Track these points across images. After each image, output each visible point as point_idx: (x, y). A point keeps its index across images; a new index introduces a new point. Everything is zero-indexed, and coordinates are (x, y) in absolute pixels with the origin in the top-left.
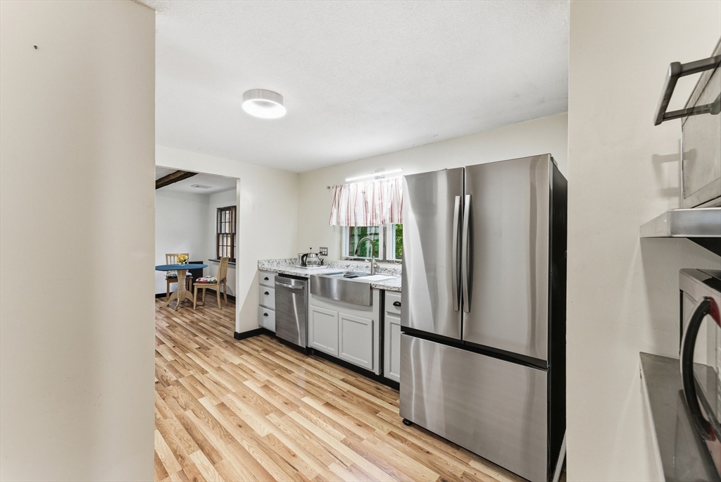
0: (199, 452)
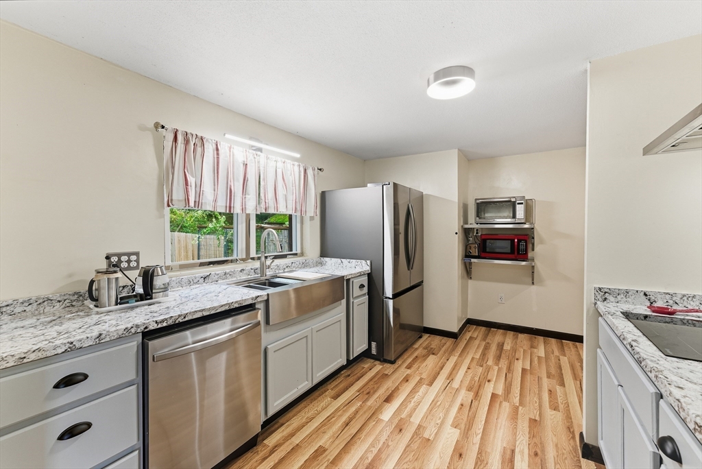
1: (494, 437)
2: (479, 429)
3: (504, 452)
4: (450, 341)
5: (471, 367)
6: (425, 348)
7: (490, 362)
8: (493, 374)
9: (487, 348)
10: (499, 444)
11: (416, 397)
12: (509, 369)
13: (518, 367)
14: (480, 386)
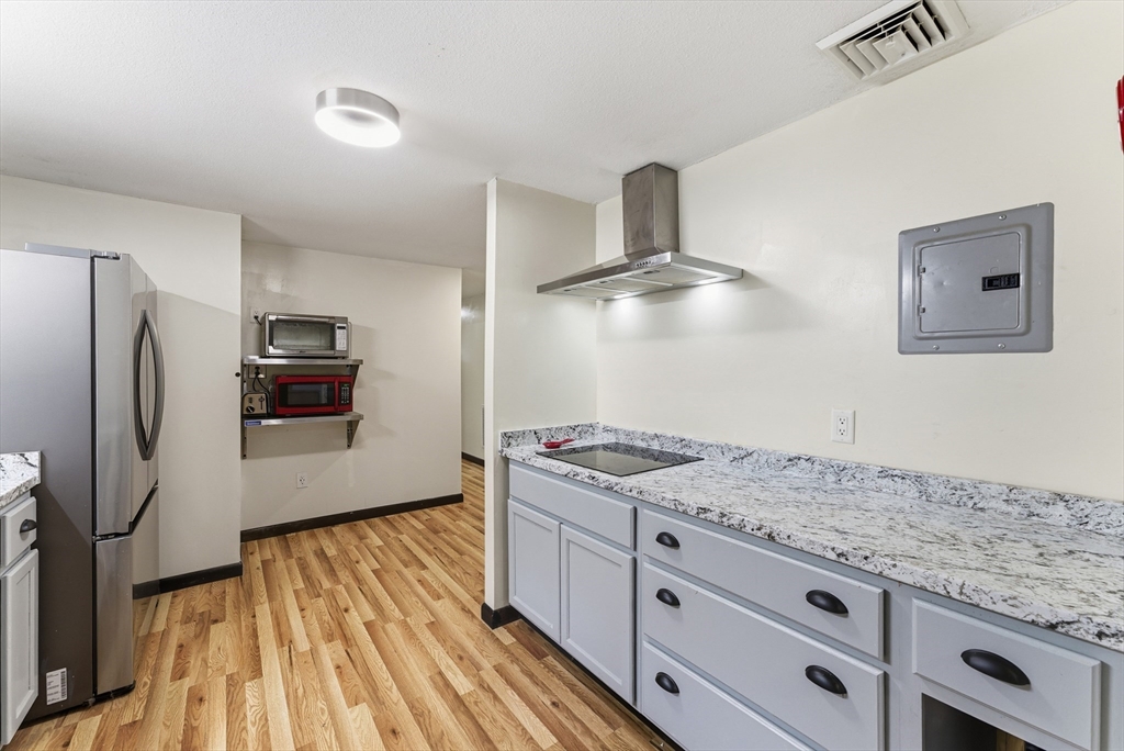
0: (461, 693)
1: (411, 675)
2: (387, 680)
3: (434, 683)
4: (230, 585)
5: (304, 605)
6: (187, 620)
7: (327, 584)
8: (344, 598)
9: (304, 567)
10: (422, 678)
11: (249, 714)
12: (359, 580)
13: (365, 569)
14: (340, 624)
